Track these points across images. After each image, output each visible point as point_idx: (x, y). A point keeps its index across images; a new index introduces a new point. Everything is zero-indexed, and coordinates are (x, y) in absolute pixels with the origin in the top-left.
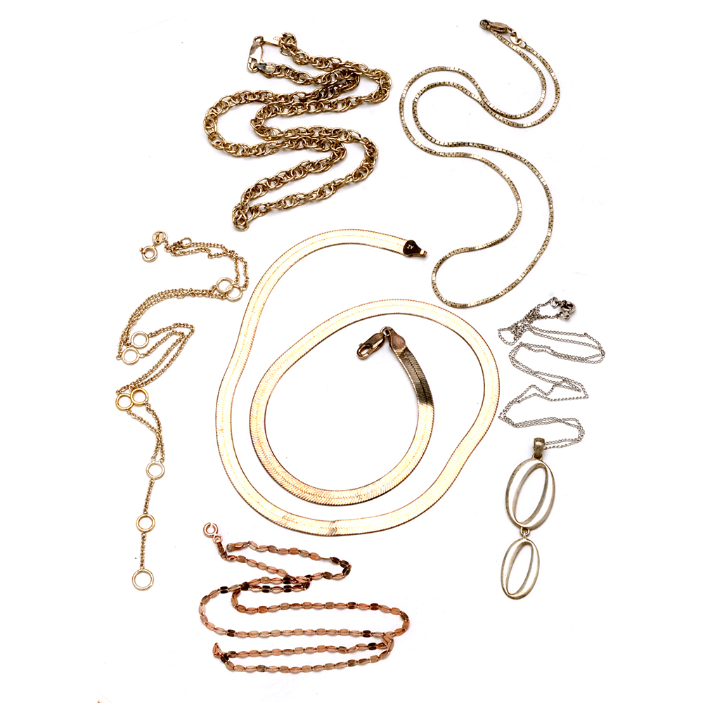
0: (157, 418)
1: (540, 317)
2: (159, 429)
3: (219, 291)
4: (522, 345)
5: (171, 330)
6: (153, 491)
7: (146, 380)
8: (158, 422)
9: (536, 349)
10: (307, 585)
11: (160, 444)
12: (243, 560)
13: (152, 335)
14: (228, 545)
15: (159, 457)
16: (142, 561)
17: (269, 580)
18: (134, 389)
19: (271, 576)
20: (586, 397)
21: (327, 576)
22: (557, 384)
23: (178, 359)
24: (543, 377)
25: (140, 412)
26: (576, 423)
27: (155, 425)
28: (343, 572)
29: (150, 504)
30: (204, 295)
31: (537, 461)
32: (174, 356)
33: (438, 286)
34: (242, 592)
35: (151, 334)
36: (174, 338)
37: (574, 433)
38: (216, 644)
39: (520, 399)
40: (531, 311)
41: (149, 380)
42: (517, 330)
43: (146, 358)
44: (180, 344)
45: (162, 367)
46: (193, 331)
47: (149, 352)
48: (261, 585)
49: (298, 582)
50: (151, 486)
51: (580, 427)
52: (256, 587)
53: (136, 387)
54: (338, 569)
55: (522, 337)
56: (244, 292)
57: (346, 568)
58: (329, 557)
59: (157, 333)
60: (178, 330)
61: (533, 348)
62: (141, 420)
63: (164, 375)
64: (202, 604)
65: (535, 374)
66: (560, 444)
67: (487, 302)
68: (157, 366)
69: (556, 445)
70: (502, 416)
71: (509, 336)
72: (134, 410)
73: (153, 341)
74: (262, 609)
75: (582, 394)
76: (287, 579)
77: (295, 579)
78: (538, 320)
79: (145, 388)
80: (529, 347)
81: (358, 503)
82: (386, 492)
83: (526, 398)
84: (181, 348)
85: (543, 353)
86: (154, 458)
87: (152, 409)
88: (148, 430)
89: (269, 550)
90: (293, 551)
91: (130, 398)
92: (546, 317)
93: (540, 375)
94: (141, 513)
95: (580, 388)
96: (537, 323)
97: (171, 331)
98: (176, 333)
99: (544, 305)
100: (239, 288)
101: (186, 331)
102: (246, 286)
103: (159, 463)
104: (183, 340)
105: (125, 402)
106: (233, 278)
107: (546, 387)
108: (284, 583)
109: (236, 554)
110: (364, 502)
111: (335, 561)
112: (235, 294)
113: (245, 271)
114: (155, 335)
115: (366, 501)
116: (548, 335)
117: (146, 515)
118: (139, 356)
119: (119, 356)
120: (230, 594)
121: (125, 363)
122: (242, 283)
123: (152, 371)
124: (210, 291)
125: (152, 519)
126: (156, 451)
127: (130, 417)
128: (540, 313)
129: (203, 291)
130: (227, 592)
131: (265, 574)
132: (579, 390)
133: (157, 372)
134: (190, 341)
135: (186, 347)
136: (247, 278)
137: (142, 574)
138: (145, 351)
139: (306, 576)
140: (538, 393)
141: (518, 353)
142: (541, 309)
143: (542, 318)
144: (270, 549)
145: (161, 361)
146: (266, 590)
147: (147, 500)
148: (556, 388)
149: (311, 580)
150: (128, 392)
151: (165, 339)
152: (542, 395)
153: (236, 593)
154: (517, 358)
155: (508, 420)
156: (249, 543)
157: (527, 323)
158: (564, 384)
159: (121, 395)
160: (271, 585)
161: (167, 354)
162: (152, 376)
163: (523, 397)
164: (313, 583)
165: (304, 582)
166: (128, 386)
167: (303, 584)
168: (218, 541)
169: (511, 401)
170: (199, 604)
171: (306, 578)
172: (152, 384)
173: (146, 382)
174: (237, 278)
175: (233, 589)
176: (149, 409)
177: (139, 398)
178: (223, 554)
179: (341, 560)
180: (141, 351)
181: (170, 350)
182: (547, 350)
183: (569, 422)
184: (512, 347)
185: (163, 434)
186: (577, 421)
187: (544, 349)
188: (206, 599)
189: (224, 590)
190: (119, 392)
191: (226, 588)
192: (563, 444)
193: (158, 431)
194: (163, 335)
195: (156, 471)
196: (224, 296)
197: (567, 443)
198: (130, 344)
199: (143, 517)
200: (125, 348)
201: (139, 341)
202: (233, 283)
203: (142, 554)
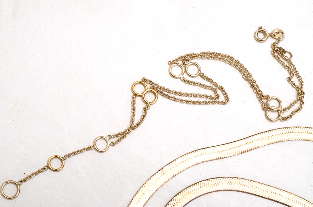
0: (142, 120)
2: (135, 126)
3: (267, 102)
5: (216, 87)
6: (86, 153)
7: (166, 93)
8: (139, 123)
11: (122, 135)
13: (202, 76)
15: (113, 140)
16: (25, 180)
18: (154, 89)
23: (197, 106)
25: (139, 105)
27: (136, 121)
29: (74, 157)
30: (257, 93)
32: (197, 102)
35: (203, 74)
36: (210, 93)
41: (167, 95)
43: (183, 83)
44: (209, 100)
45: (183, 98)
46: (225, 103)
47: (188, 82)
50: (87, 149)
53: (157, 90)
56: (279, 121)
59: (207, 79)
60: (219, 92)
62: (134, 109)
63: (178, 104)
68: (182, 94)
72: (138, 100)
73: (199, 80)
79: (160, 97)
84: (206, 103)
86: (110, 137)
87: (147, 111)
88: (129, 120)
91: (145, 90)
94: (61, 155)
97: (214, 87)
98: (215, 91)
100: (279, 116)
101: (222, 98)
102: (284, 119)
103: (109, 143)
104: (213, 100)
105: (139, 89)
106: (284, 106)
112: (273, 115)
113: (295, 112)
114: (204, 78)
117: (63, 159)
118: (181, 76)
119: (171, 63)
121: (169, 70)
122: (285, 115)
123: (176, 93)
124: (263, 96)
125: (63, 166)
126: (116, 135)
127: (131, 100)
129: (259, 91)
133: (178, 97)
134: (216, 106)
135: (210, 106)
136: (291, 116)
137: (15, 186)
138: (187, 78)
145: (187, 95)
147: (75, 153)
150: (149, 86)
151: (205, 87)
159: (143, 82)
161: (195, 96)
162: (172, 95)
166: (153, 83)
172: (166, 100)
173: (164, 94)
174: (286, 109)
176: (145, 110)
177: (149, 97)
180: (186, 76)
181: (200, 96)
185: (133, 133)
190: (144, 80)
193: (133, 127)
194: (208, 84)
195: (101, 145)
196: (266, 108)
198: (186, 65)
199: (60, 159)
200: (180, 62)
201: (192, 70)
202: (280, 109)
203: (30, 177)
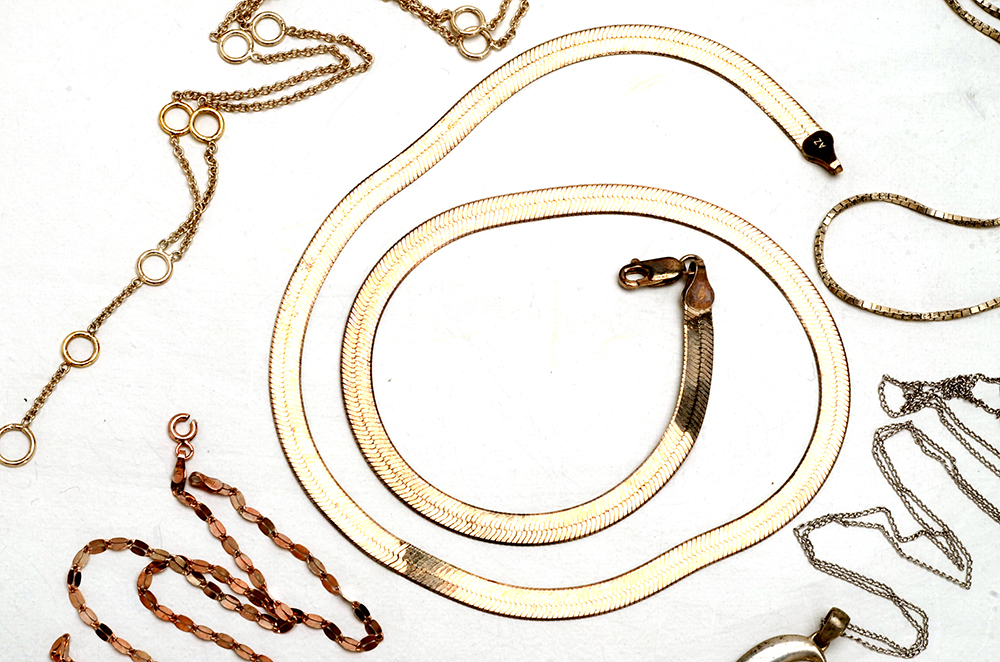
0: (213, 181)
1: (969, 398)
2: (206, 200)
3: (451, 26)
4: (909, 426)
5: (332, 43)
6: (131, 300)
7: (237, 103)
8: (211, 188)
9: (929, 448)
10: (284, 627)
11: (189, 229)
12: (204, 513)
13: (293, 33)
14: (194, 474)
15: (175, 247)
16: (33, 413)
17: (226, 578)
18: (206, 105)
19: (235, 573)
20: (966, 585)
21: (332, 632)
22: (928, 533)
23: (313, 99)
24: (913, 504)
25: (194, 152)
26: (920, 621)
27: (202, 188)
28: (364, 641)
29: (111, 320)
30: (423, 16)
31: (814, 649)
32: (308, 91)
33: (828, 240)
34: (169, 573)
35: (295, 29)
36: (327, 60)
37: (907, 638)
38: (66, 636)
39: (849, 520)
40: (960, 377)
41: (240, 106)
42: (916, 395)
43: (261, 66)
44: (331, 76)
45: (276, 96)
46: (366, 67)
47: (271, 58)
48: (209, 578)
49: (273, 611)
50: (131, 290)
51: (923, 633)
52: (198, 576)
53: (213, 104)
54: (356, 631)
55: (919, 413)
56: (493, 52)
57: (373, 637)
58: (352, 599)
59: (306, 34)
60: (344, 50)
61: (925, 443)
62: (185, 165)
63: (272, 112)
64: (86, 549)
65: (902, 491)
66: (872, 642)
67: (893, 316)
68: (269, 90)
69: (864, 639)
70: (801, 532)
71: (896, 398)
72: (185, 142)
73: (290, 44)
74: (182, 622)
75: (961, 576)
76: (259, 596)
77: (271, 602)
78: (961, 400)
79: (226, 116)
80: (920, 438)
81: (463, 534)
82: (522, 545)
83: (862, 525)
84: (328, 84)
85: (938, 463)
86: (165, 244)
87: (215, 157)
88: (187, 191)
89: (260, 526)
90: (299, 552)
91: (190, 116)
92: (979, 403)
93: (909, 499)
94: (84, 327)
95: (965, 562)
96: (956, 405)
97: (329, 45)
98: (335, 53)
99: (988, 380)
100: (489, 41)
101: (355, 60)
102: (502, 43)
103: (169, 258)
104: (340, 72)
105: (177, 120)
106: (489, 17)
107: (907, 526)
108: (251, 600)
109: (201, 497)
110: (474, 538)
111: (361, 612)
112: (476, 46)
113: (517, 18)
114: (298, 37)
115: (479, 539)
116: (964, 436)
117: (90, 335)
118: (250, 54)
119: (217, 36)
120: (144, 562)
121: (220, 53)
122: (499, 33)
123: (256, 93)
124: (437, 17)
125: (97, 348)
126: (176, 235)
127: (170, 150)
128: (973, 390)
129: (425, 9)
130: (142, 554)
131: (224, 560)
132: (960, 567)
133: (263, 99)
134: (351, 82)
135: (339, 87)
136: (513, 31)
137: (19, 433)
138: (265, 52)
139: (294, 610)
140: (888, 528)
141: (895, 436)
142: (980, 383)
143: (971, 401)
144: (266, 526)
145: (282, 86)
146: (213, 592)
147: (109, 310)
148: (923, 538)
149: (300, 621)
150: (193, 105)
151: (309, 52)
152: (892, 534)
153: (159, 565)
154: (887, 444)
155: (807, 545)
156: (234, 491)
157: (939, 394)
158: (941, 539)
159: (178, 103)
160: (224, 588)
161: (298, 80)
162: (250, 102)
163: (858, 520)
164: (299, 628)
165: (284, 618)
166: (199, 94)
167: (280, 621)
168: (181, 456)
169: (833, 513)
170: (82, 547)
171: (291, 613)
172: (243, 116)
173: (233, 106)
174: (495, 21)
175: (155, 556)
176: (209, 156)
177: (206, 127)
178: (177, 487)
179: (373, 616)
180: (258, 49)
181: (309, 75)
182: (948, 462)
183: (912, 613)
184: (891, 421)
185: (207, 214)
186: (925, 617)
187: (943, 457)
188: (98, 546)
189: (140, 548)
190: (178, 96)
191: (146, 546)
192: (879, 644)
193: (202, 203)
194: (313, 43)
195: (154, 269)
196: (456, 38)
197: (886, 647)
198: (248, 25)
199: (83, 336)
200: (235, 26)
201: (267, 30)
202: (484, 26)
203: (41, 400)
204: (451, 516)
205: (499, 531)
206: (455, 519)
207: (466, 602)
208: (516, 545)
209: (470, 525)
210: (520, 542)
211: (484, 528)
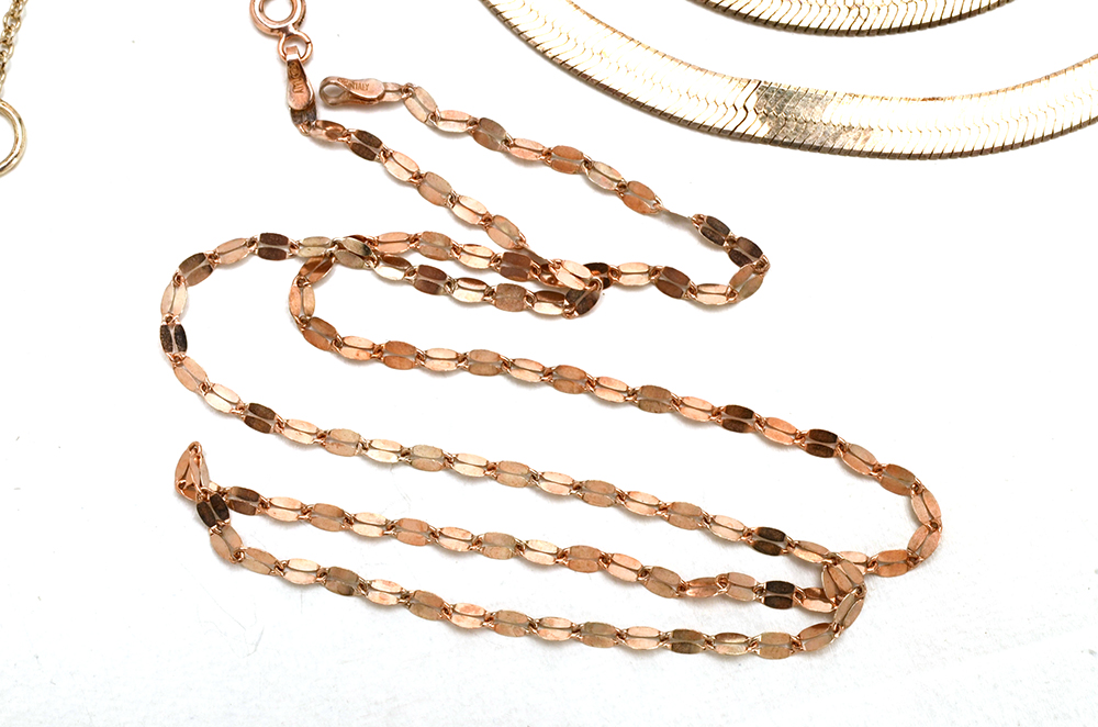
10: (582, 303)
12: (367, 146)
14: (326, 82)
17: (453, 250)
19: (460, 236)
21: (671, 282)
28: (735, 281)
34: (339, 271)
38: (193, 447)
48: (416, 260)
49: (553, 280)
52: (396, 262)
54: (714, 267)
57: (747, 256)
58: (689, 213)
64: (177, 279)
74: (393, 354)
76: (519, 261)
77: (545, 267)
81: (848, 33)
89: (476, 135)
90: (564, 160)
108: (504, 273)
109: (352, 120)
110: (870, 32)
111: (713, 232)
115: (880, 32)
120: (291, 268)
130: (280, 256)
131: (438, 221)
139: (591, 267)
144: (485, 132)
146: (432, 282)
149: (607, 283)
153: (319, 267)
156: (407, 90)
160: (450, 269)
164: (609, 296)
165: (578, 286)
167: (571, 294)
168: (292, 57)
170: (169, 279)
171: (587, 274)
175: (304, 253)
178: (304, 115)
179: (736, 232)
188: (198, 267)
189: (272, 247)
191: (282, 240)
204: (815, 8)
205: (912, 5)
206: (825, 9)
207: (897, 151)
208: (951, 20)
209: (855, 12)
210: (956, 13)
211: (884, 10)
